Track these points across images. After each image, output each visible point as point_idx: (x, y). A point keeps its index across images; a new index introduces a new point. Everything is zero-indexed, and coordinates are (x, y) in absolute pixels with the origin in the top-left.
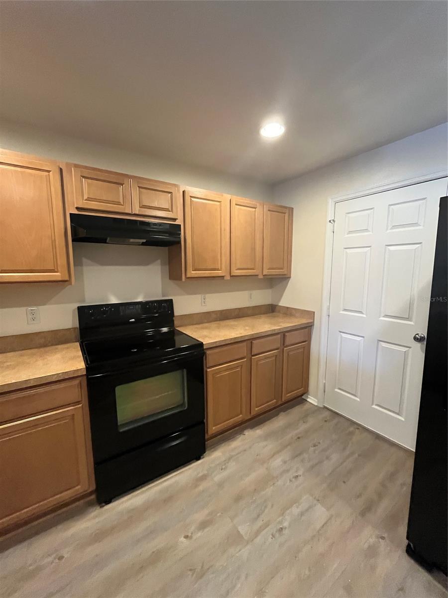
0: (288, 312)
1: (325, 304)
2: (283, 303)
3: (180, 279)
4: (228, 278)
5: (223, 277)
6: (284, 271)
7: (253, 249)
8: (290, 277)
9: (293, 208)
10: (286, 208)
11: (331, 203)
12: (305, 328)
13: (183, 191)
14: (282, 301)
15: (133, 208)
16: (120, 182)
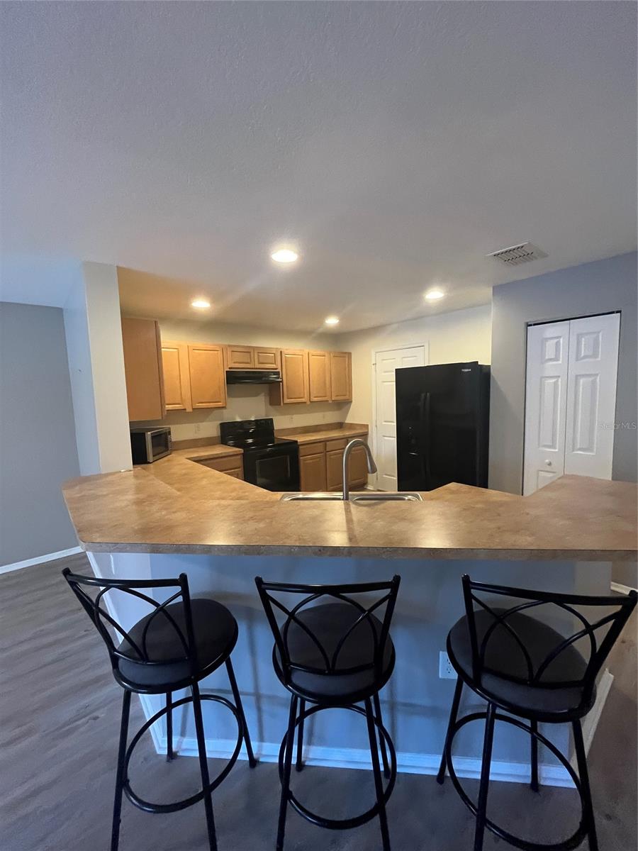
0: (352, 426)
1: (374, 418)
2: (349, 420)
3: (280, 405)
4: (308, 403)
5: (305, 402)
6: (347, 397)
8: (351, 402)
9: (350, 353)
10: (346, 353)
11: (373, 353)
12: (363, 435)
13: (281, 352)
14: (347, 419)
15: (255, 365)
16: (249, 351)
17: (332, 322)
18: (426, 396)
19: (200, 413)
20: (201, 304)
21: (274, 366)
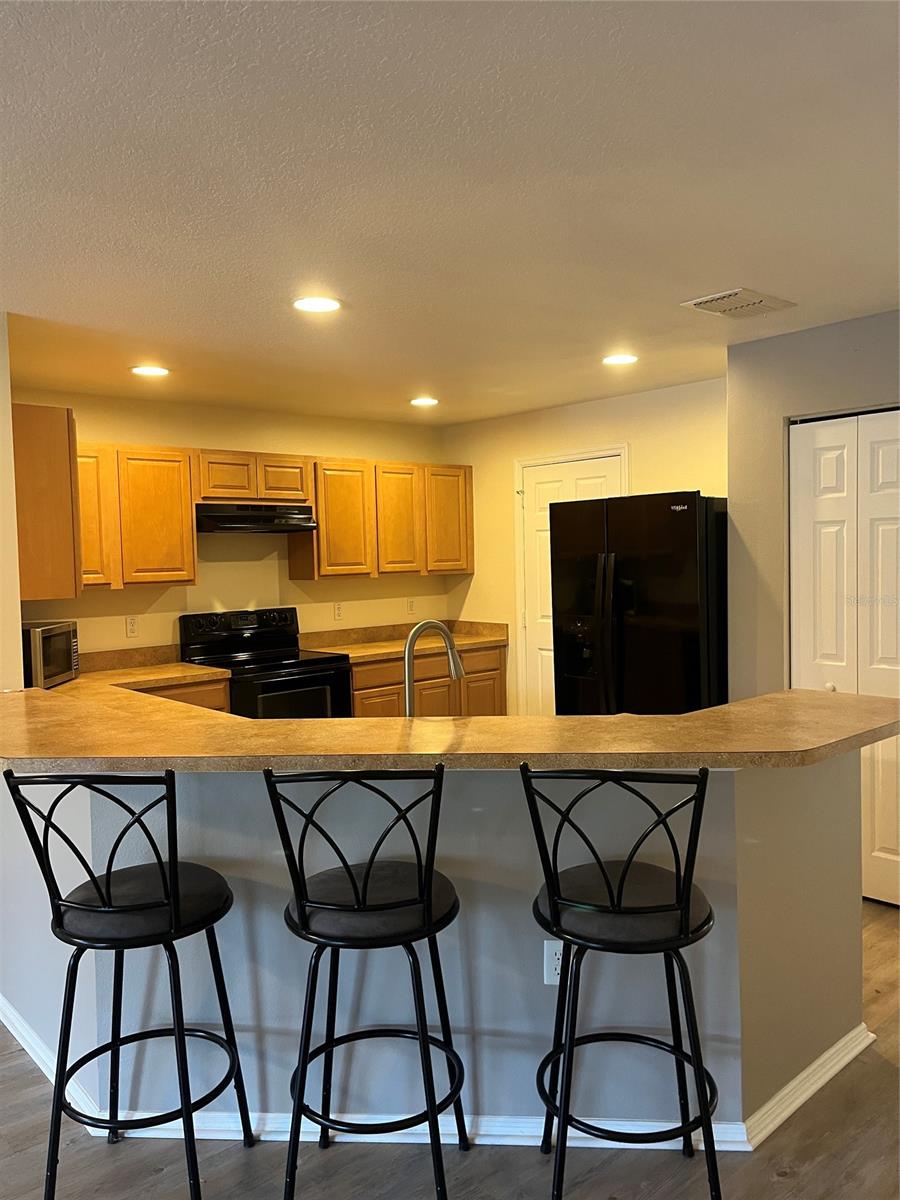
0: (473, 628)
2: (465, 616)
3: (312, 578)
4: (375, 575)
5: (369, 574)
6: (462, 564)
7: (412, 533)
8: (473, 574)
9: (471, 467)
10: (460, 467)
11: (517, 467)
12: (498, 647)
13: (315, 464)
14: (463, 613)
15: (258, 492)
16: (245, 461)
17: (425, 402)
18: (607, 559)
19: (139, 594)
20: (151, 371)
21: (300, 495)
